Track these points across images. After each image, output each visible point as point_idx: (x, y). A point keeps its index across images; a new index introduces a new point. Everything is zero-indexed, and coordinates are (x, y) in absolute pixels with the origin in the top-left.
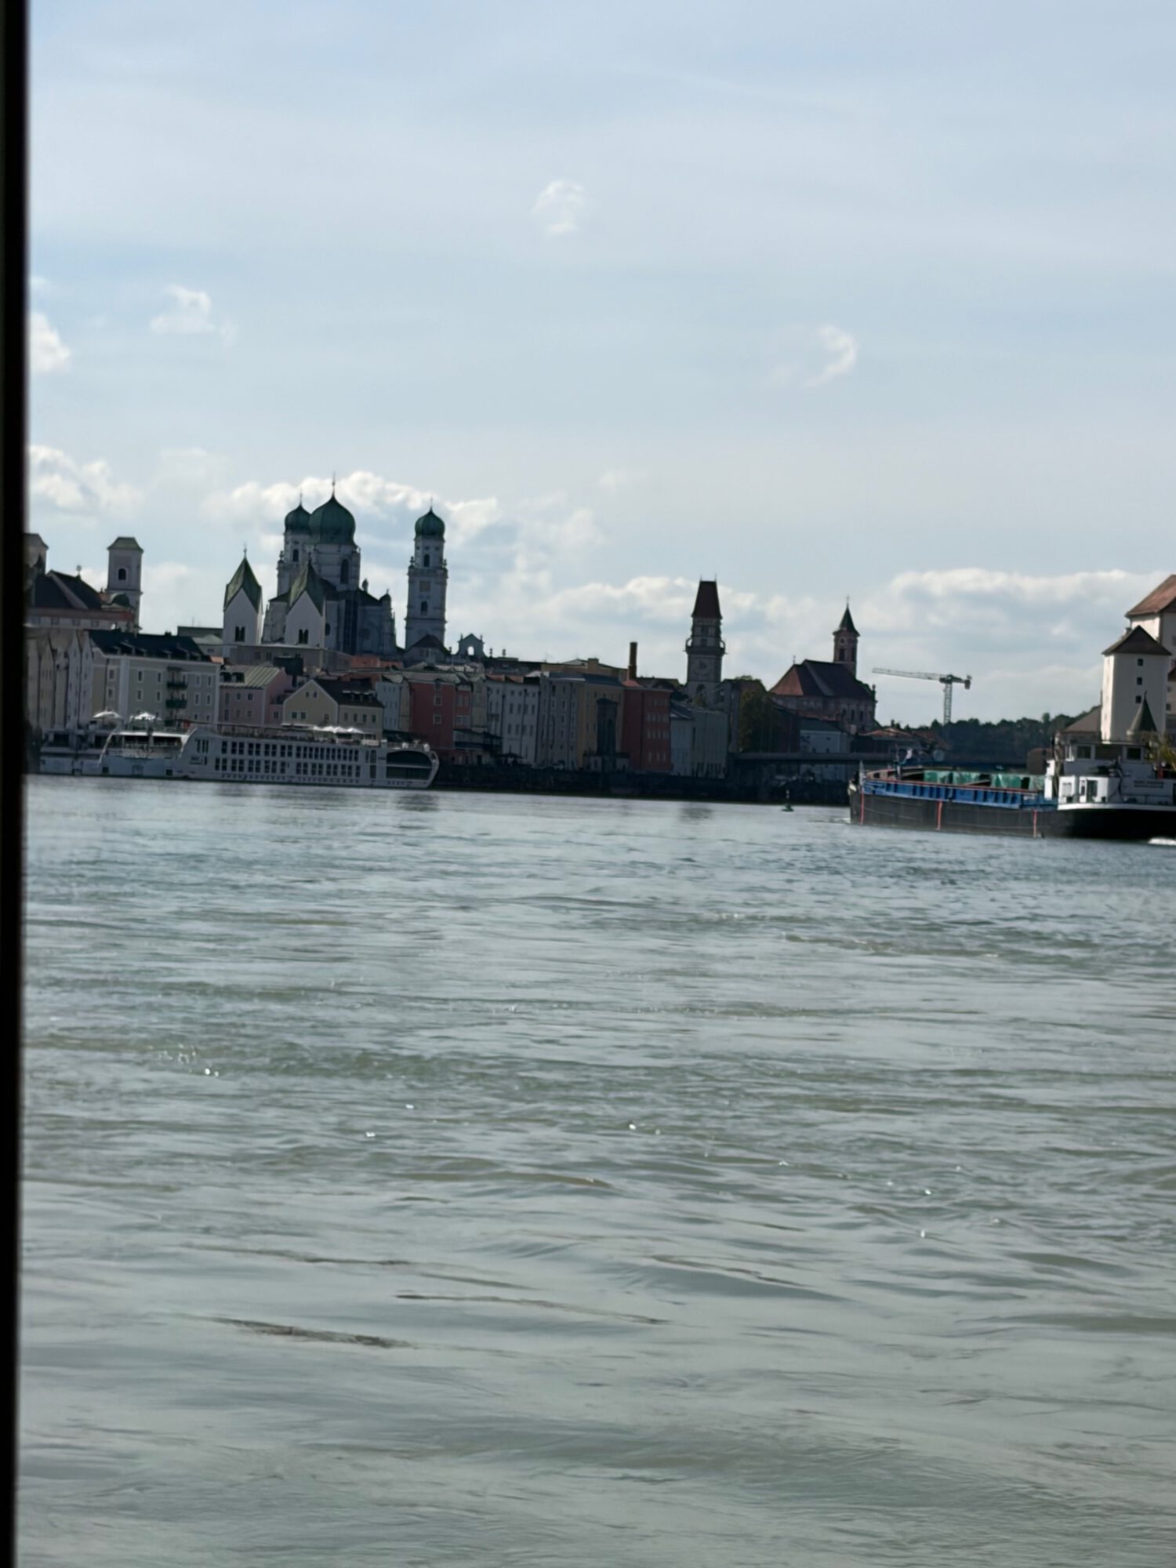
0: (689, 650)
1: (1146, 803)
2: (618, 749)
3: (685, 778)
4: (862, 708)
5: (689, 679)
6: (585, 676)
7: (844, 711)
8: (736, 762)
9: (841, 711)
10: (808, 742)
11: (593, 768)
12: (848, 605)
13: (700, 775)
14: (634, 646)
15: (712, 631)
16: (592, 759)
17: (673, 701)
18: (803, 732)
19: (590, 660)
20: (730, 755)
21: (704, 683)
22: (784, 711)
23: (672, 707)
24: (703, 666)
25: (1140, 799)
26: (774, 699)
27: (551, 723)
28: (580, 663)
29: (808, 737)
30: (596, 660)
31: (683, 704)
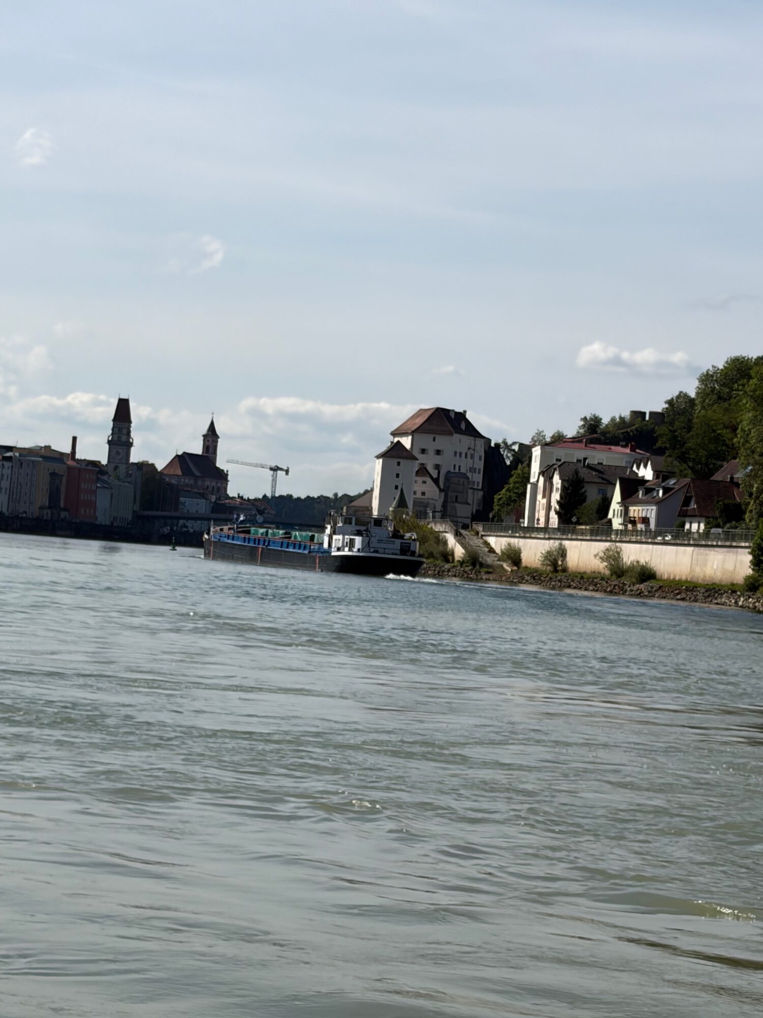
0: (109, 442)
1: (384, 553)
2: (62, 505)
3: (105, 526)
4: (219, 485)
5: (109, 461)
6: (42, 457)
7: (208, 487)
8: (137, 517)
9: (206, 487)
10: (185, 506)
11: (45, 517)
12: (213, 418)
13: (115, 524)
14: (75, 439)
15: (125, 431)
16: (45, 511)
17: (99, 476)
18: (181, 499)
19: (46, 447)
20: (134, 512)
21: (119, 465)
22: (170, 484)
23: (98, 479)
24: (118, 453)
25: (380, 550)
26: (164, 477)
27: (19, 487)
28: (39, 448)
29: (185, 502)
30: (49, 447)
31: (105, 478)
